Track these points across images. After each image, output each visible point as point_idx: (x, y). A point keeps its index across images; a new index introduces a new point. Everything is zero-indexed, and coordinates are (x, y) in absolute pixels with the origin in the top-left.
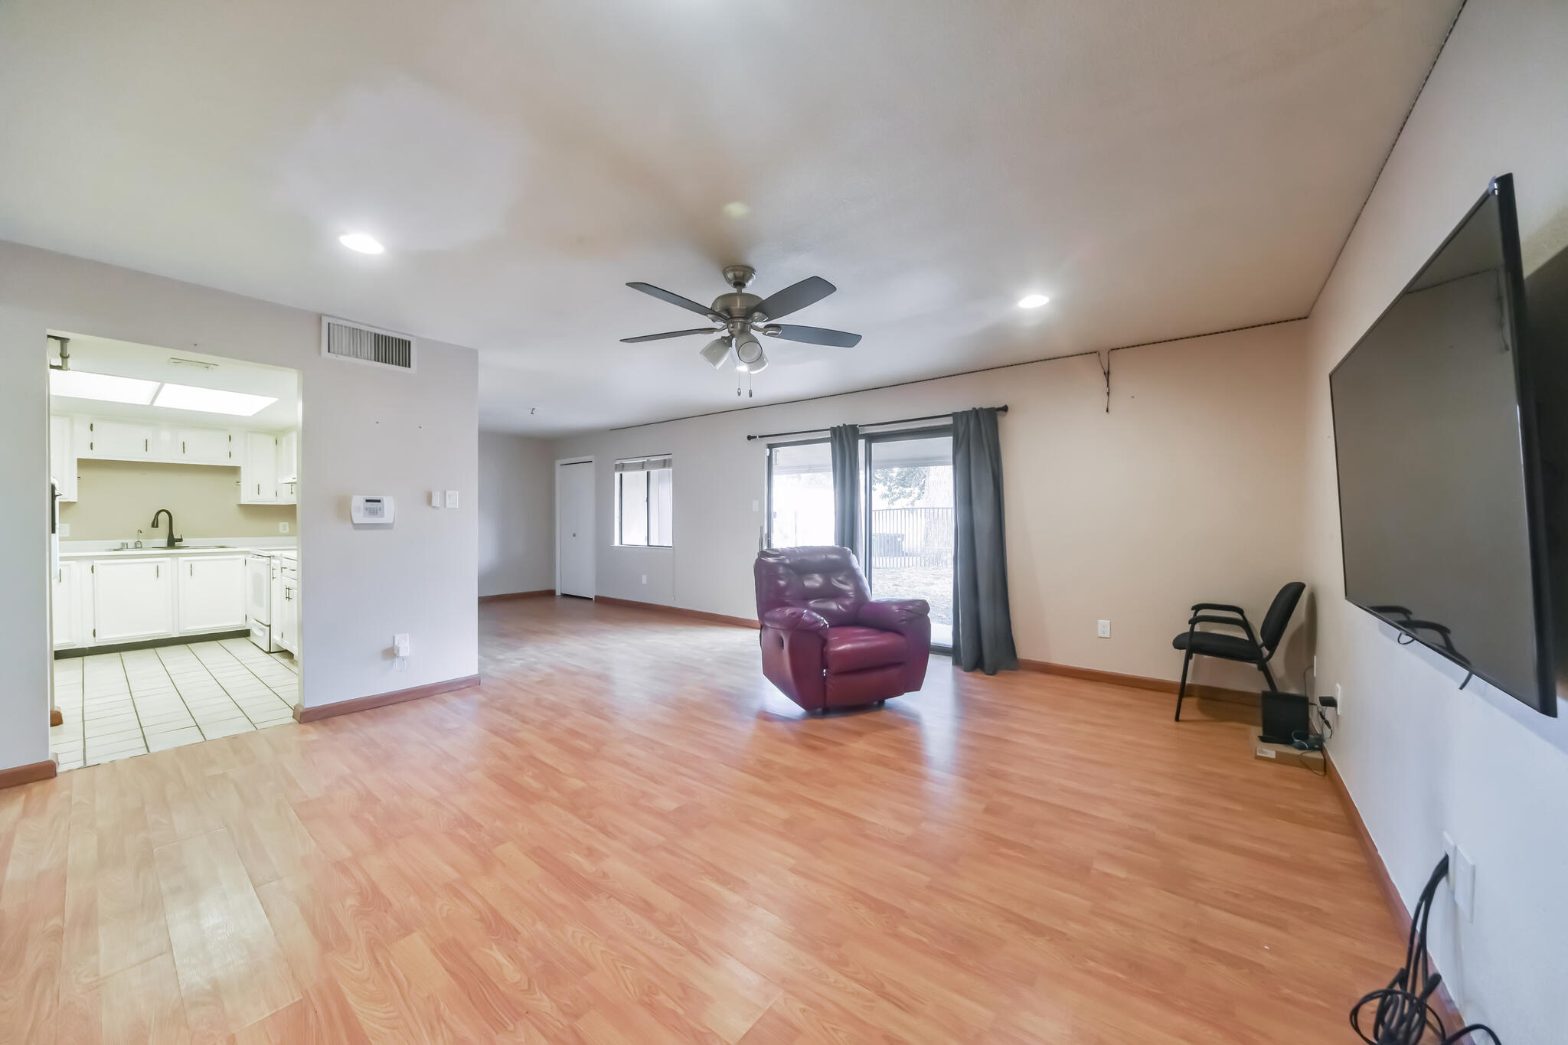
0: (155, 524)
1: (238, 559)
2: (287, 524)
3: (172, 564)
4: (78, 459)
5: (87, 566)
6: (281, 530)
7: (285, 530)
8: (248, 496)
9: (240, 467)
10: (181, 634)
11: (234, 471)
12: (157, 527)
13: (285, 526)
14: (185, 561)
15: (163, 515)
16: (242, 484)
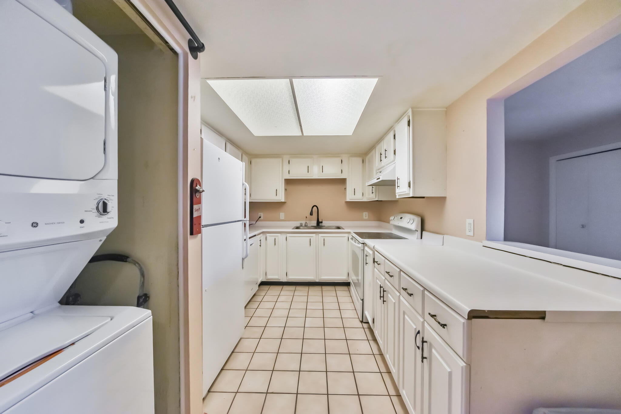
0: (311, 214)
1: (344, 237)
2: (367, 213)
3: (317, 237)
4: (285, 179)
5: (284, 236)
6: (364, 218)
7: (366, 217)
8: (350, 197)
9: (346, 179)
10: (319, 280)
11: (343, 181)
12: (312, 215)
13: (366, 214)
14: (322, 236)
15: (315, 208)
16: (347, 189)
